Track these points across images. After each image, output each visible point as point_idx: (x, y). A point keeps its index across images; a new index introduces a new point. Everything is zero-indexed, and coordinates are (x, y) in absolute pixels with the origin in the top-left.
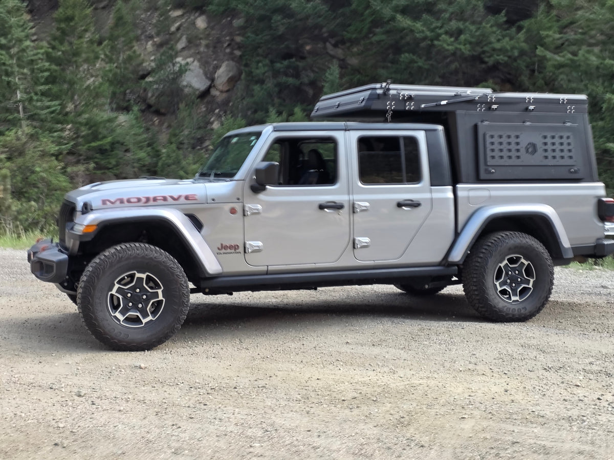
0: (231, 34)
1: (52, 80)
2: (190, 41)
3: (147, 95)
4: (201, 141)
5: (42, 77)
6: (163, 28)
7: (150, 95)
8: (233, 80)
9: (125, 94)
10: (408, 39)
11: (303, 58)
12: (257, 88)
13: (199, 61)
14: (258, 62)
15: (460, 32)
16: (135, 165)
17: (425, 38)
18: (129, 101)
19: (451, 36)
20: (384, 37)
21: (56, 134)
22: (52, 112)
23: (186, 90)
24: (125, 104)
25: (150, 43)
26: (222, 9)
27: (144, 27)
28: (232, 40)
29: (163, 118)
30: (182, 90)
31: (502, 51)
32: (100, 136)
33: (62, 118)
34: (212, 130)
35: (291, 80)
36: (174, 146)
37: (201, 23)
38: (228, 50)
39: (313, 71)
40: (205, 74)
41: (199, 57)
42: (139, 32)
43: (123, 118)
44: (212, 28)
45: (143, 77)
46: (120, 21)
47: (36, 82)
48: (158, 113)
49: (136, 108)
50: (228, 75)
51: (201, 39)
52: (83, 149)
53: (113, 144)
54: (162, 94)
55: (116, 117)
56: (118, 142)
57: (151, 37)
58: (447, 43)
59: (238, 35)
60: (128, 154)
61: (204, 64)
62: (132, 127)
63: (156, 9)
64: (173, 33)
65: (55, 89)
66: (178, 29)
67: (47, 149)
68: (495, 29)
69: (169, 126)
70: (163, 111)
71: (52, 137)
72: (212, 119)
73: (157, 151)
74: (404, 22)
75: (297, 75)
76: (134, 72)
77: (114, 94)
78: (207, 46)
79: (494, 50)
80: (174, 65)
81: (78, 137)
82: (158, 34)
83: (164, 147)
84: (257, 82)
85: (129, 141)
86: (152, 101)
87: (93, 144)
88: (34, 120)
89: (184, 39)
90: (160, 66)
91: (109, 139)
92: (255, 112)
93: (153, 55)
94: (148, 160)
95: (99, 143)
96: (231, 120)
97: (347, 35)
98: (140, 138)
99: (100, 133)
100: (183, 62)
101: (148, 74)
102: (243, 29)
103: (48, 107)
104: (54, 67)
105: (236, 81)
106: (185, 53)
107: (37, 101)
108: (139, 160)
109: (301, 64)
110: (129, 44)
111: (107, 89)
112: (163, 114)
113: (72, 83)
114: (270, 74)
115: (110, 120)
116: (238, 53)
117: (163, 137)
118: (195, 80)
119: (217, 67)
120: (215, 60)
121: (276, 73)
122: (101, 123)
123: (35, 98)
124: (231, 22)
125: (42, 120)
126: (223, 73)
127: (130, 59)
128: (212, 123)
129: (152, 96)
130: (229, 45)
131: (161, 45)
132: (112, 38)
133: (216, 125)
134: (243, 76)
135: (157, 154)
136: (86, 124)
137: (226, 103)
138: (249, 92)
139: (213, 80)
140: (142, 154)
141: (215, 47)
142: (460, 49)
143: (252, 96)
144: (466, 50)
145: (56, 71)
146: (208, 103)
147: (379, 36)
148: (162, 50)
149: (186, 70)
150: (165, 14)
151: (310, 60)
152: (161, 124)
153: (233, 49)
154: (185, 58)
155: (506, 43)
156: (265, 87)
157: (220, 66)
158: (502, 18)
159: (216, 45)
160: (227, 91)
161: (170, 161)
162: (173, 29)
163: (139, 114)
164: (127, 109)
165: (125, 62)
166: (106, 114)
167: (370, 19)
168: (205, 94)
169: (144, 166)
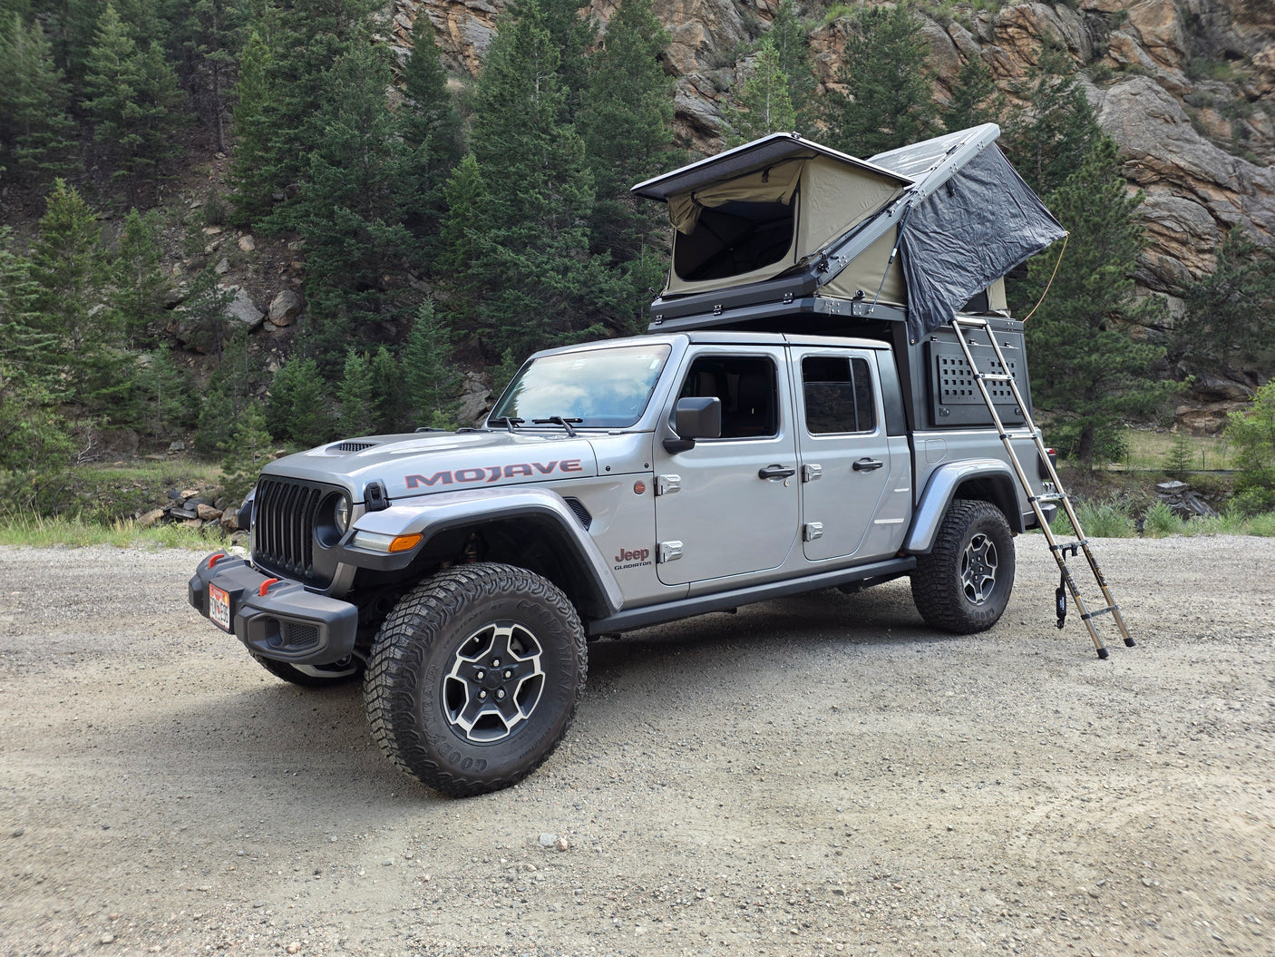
0: (286, 259)
1: (41, 305)
2: (232, 265)
3: (177, 329)
4: (254, 386)
5: (27, 300)
6: (194, 246)
7: (182, 328)
8: (293, 314)
9: (146, 327)
10: (511, 273)
11: (382, 290)
12: (328, 322)
13: (246, 289)
14: (328, 293)
15: (566, 269)
16: (165, 417)
17: (531, 273)
18: (152, 336)
19: (558, 272)
20: (481, 270)
21: (49, 378)
22: (45, 348)
23: (232, 324)
24: (147, 340)
25: (177, 265)
26: (275, 228)
27: (168, 244)
28: (289, 266)
29: (201, 358)
30: (227, 323)
31: (612, 292)
32: (112, 381)
33: (55, 356)
34: (270, 372)
35: (370, 315)
36: (220, 393)
37: (246, 244)
38: (284, 278)
39: (395, 306)
40: (256, 305)
41: (246, 284)
42: (162, 251)
43: (144, 358)
44: (262, 251)
45: (171, 306)
46: (135, 234)
47: (18, 306)
48: (193, 351)
49: (163, 345)
50: (286, 306)
51: (247, 262)
52: (89, 397)
53: (131, 390)
54: (197, 329)
55: (136, 357)
56: (139, 388)
57: (179, 258)
58: (554, 280)
59: (296, 260)
60: (153, 404)
61: (254, 292)
62: (159, 368)
63: (184, 224)
64: (209, 255)
65: (47, 317)
66: (215, 249)
67: (38, 397)
68: (603, 268)
69: (210, 368)
70: (199, 349)
71: (46, 381)
72: (268, 360)
73: (195, 399)
74: (506, 254)
75: (377, 310)
76: (158, 299)
77: (131, 325)
78: (256, 271)
79: (602, 291)
80: (215, 292)
81: (81, 381)
82: (188, 255)
83: (205, 394)
84: (327, 316)
85: (156, 386)
86: (185, 336)
87: (104, 391)
88: (15, 358)
89: (224, 261)
90: (195, 293)
91: (128, 385)
92: (326, 351)
93: (183, 280)
94: (183, 411)
95: (112, 389)
96: (296, 361)
97: (436, 266)
98: (170, 383)
99: (113, 377)
100: (229, 289)
101: (180, 302)
102: (302, 254)
103: (38, 341)
104: (42, 289)
105: (298, 315)
106: (227, 279)
107: (20, 332)
108: (171, 410)
109: (382, 296)
110: (150, 263)
111: (122, 320)
112: (203, 354)
113: (70, 311)
114: (344, 307)
115: (128, 360)
116: (297, 281)
117: (203, 382)
118: (243, 311)
119: (271, 297)
120: (268, 288)
121: (351, 306)
122: (115, 363)
123: (18, 328)
124: (285, 245)
125: (28, 359)
126: (280, 304)
127: (152, 282)
128: (268, 365)
129: (186, 330)
130: (284, 271)
131: (193, 268)
132: (125, 255)
133: (273, 368)
134: (309, 308)
135: (195, 403)
136: (94, 365)
137: (284, 341)
138: (317, 327)
139: (266, 312)
140: (174, 404)
141: (266, 273)
142: (569, 288)
143: (321, 332)
144: (575, 289)
145: (46, 294)
146: (262, 340)
147: (476, 268)
148: (196, 275)
149: (233, 299)
150: (196, 231)
151: (390, 292)
152: (198, 365)
153: (290, 276)
154: (227, 285)
155: (615, 284)
156: (338, 321)
157: (276, 296)
158: (608, 257)
159: (268, 270)
160: (285, 326)
161: (216, 412)
162: (209, 249)
163: (168, 352)
164: (150, 346)
165: (144, 286)
166: (120, 354)
167: (463, 250)
168: (257, 329)
169: (177, 418)
